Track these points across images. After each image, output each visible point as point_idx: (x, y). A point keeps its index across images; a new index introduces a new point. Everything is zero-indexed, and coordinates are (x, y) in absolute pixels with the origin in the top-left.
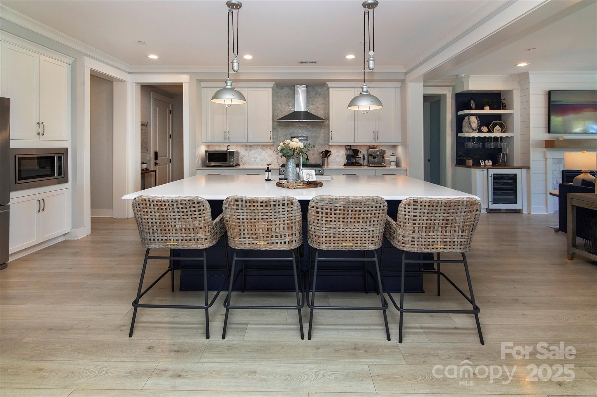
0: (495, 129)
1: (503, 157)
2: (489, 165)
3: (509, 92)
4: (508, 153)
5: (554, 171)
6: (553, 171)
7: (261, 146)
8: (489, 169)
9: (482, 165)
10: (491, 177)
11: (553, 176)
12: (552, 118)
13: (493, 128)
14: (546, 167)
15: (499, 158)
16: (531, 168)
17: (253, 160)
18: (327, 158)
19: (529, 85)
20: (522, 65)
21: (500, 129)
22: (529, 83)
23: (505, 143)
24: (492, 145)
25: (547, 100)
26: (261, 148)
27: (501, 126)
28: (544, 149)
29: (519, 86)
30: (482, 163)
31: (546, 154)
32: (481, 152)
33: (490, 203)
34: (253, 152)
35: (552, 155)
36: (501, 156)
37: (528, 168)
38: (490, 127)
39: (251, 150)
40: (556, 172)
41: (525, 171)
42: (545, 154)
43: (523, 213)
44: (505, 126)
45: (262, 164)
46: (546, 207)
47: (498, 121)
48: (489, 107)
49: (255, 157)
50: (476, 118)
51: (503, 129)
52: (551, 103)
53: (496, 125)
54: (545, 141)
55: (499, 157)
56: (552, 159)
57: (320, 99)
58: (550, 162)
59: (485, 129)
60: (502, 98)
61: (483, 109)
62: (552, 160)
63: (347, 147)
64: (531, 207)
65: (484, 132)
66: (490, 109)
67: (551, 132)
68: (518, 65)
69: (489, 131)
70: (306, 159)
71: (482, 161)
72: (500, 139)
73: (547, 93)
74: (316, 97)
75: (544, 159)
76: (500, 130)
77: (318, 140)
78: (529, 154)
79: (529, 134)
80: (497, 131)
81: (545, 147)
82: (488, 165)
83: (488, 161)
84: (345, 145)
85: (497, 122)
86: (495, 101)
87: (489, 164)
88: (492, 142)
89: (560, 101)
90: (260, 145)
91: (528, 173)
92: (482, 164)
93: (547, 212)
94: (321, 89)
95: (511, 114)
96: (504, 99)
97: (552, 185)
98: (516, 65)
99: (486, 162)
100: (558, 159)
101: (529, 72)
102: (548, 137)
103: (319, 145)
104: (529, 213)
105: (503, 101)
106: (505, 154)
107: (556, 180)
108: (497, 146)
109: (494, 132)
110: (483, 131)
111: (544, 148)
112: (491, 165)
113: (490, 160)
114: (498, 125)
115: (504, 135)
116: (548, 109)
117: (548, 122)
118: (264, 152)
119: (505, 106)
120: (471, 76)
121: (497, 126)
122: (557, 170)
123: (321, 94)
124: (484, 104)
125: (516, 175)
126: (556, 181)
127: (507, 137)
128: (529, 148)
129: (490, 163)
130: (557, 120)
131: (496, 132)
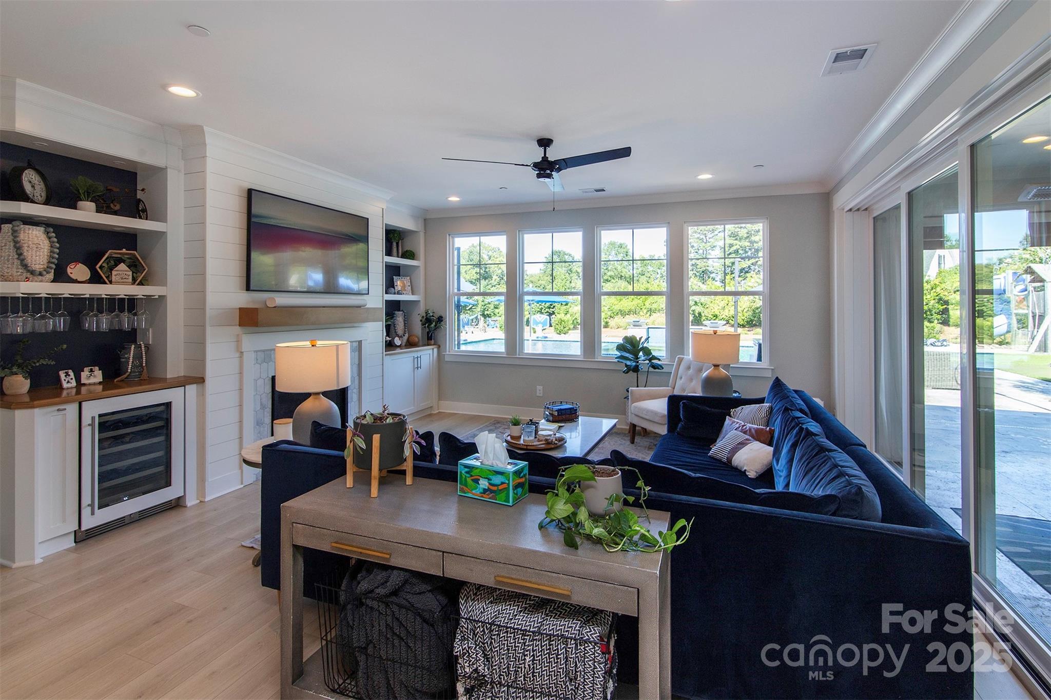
0: (114, 273)
1: (138, 357)
2: (94, 384)
3: (158, 172)
4: (153, 341)
5: (256, 380)
6: (254, 380)
8: (84, 404)
9: (68, 388)
10: (90, 427)
11: (256, 393)
12: (254, 255)
13: (111, 269)
14: (241, 373)
15: (124, 360)
16: (207, 382)
19: (204, 165)
20: (182, 91)
21: (130, 273)
22: (205, 157)
23: (143, 314)
24: (103, 322)
25: (245, 210)
27: (135, 266)
28: (237, 329)
29: (183, 162)
30: (68, 381)
31: (242, 340)
32: (65, 346)
33: (86, 512)
35: (253, 342)
36: (132, 352)
37: (201, 380)
38: (101, 267)
40: (260, 382)
41: (192, 389)
42: (238, 341)
43: (186, 507)
44: (143, 267)
46: (240, 471)
47: (124, 250)
48: (93, 205)
50: (46, 233)
51: (139, 274)
52: (253, 220)
53: (118, 261)
54: (240, 309)
55: (126, 356)
56: (253, 352)
58: (249, 358)
59: (79, 271)
60: (139, 187)
61: (75, 208)
62: (253, 355)
64: (206, 483)
65: (76, 281)
66: (97, 211)
67: (251, 288)
68: (168, 86)
69: (96, 279)
71: (67, 375)
72: (131, 304)
73: (246, 195)
75: (238, 355)
76: (131, 277)
79: (203, 292)
80: (122, 279)
81: (240, 326)
82: (90, 384)
83: (91, 371)
85: (120, 254)
86: (118, 190)
87: (92, 380)
88: (102, 313)
89: (271, 218)
91: (202, 395)
92: (65, 385)
93: (242, 484)
95: (162, 234)
96: (143, 190)
97: (253, 412)
98: (164, 87)
99: (85, 374)
100: (264, 351)
101: (204, 128)
102: (244, 299)
104: (201, 502)
105: (140, 195)
106: (143, 347)
107: (261, 400)
108: (120, 322)
109: (111, 282)
110: (73, 276)
111: (238, 327)
112: (100, 383)
113: (97, 368)
114: (124, 262)
115: (138, 291)
116: (245, 231)
117: (245, 263)
119: (145, 210)
120: (19, 82)
121: (122, 266)
122: (262, 377)
124: (78, 191)
125: (168, 405)
126: (261, 402)
127: (149, 298)
128: (203, 326)
129: (98, 376)
130: (264, 260)
131: (118, 283)
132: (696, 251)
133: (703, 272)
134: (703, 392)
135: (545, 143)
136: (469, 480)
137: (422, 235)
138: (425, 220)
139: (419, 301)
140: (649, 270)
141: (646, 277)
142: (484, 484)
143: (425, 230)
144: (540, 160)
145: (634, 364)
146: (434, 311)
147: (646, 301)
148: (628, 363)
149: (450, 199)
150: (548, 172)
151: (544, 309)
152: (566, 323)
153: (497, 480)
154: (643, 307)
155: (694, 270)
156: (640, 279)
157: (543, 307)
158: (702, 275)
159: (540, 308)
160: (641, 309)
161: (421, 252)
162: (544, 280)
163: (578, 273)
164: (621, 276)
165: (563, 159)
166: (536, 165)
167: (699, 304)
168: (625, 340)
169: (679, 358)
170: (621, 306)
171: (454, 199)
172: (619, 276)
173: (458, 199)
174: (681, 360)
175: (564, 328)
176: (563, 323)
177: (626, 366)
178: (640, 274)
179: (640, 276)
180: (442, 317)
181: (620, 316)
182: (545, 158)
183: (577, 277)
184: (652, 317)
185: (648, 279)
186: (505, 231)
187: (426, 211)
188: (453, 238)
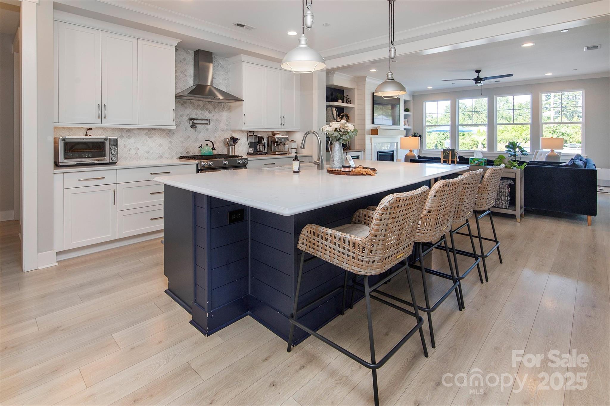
0: (342, 119)
3: (352, 90)
7: (146, 131)
14: (371, 149)
17: (133, 152)
18: (234, 147)
19: (365, 86)
21: (346, 119)
25: (372, 99)
26: (145, 134)
27: (347, 117)
29: (357, 86)
31: (372, 138)
34: (132, 140)
38: (340, 118)
39: (129, 137)
44: (349, 117)
45: (147, 158)
48: (341, 101)
49: (135, 148)
50: (335, 109)
51: (348, 119)
52: (374, 102)
53: (343, 116)
54: (371, 130)
56: (374, 143)
57: (222, 73)
58: (374, 145)
60: (345, 94)
61: (337, 102)
63: (249, 134)
67: (374, 123)
68: (371, 71)
70: (212, 148)
73: (372, 95)
74: (218, 70)
75: (371, 144)
77: (220, 125)
78: (365, 139)
79: (365, 124)
84: (247, 131)
85: (344, 113)
90: (143, 129)
91: (364, 154)
94: (223, 60)
95: (353, 108)
96: (347, 95)
98: (369, 70)
101: (367, 77)
102: (372, 127)
103: (221, 130)
107: (375, 158)
111: (371, 135)
116: (372, 106)
117: (372, 115)
118: (150, 140)
119: (350, 101)
120: (336, 72)
123: (223, 67)
124: (337, 97)
125: (358, 157)
128: (365, 135)
132: (566, 97)
133: (572, 112)
134: (546, 160)
135: (478, 71)
136: (472, 161)
137: (412, 102)
138: (413, 96)
139: (411, 129)
140: (525, 112)
141: (523, 117)
142: (476, 162)
143: (413, 99)
144: (476, 77)
145: (514, 153)
146: (418, 133)
147: (523, 133)
148: (511, 153)
149: (428, 88)
150: (479, 81)
151: (447, 138)
152: (467, 145)
153: (480, 161)
154: (520, 137)
155: (565, 111)
156: (518, 119)
157: (446, 137)
158: (572, 115)
159: (444, 138)
160: (519, 138)
161: (411, 110)
162: (444, 121)
163: (469, 115)
164: (503, 117)
165: (486, 78)
166: (475, 79)
167: (565, 135)
168: (509, 144)
169: (537, 151)
170: (503, 136)
171: (430, 88)
172: (501, 117)
173: (431, 88)
174: (537, 152)
175: (465, 148)
176: (465, 145)
177: (510, 154)
178: (518, 115)
179: (518, 116)
180: (421, 135)
181: (502, 143)
182: (478, 77)
183: (468, 118)
184: (527, 143)
185: (524, 118)
186: (450, 99)
187: (414, 92)
188: (425, 102)
